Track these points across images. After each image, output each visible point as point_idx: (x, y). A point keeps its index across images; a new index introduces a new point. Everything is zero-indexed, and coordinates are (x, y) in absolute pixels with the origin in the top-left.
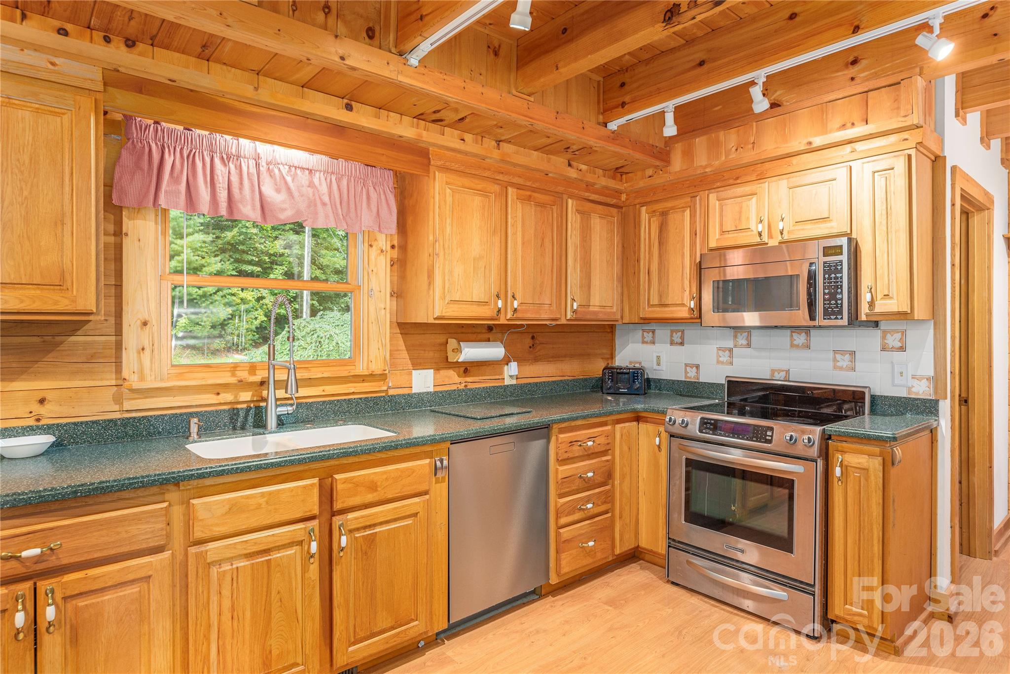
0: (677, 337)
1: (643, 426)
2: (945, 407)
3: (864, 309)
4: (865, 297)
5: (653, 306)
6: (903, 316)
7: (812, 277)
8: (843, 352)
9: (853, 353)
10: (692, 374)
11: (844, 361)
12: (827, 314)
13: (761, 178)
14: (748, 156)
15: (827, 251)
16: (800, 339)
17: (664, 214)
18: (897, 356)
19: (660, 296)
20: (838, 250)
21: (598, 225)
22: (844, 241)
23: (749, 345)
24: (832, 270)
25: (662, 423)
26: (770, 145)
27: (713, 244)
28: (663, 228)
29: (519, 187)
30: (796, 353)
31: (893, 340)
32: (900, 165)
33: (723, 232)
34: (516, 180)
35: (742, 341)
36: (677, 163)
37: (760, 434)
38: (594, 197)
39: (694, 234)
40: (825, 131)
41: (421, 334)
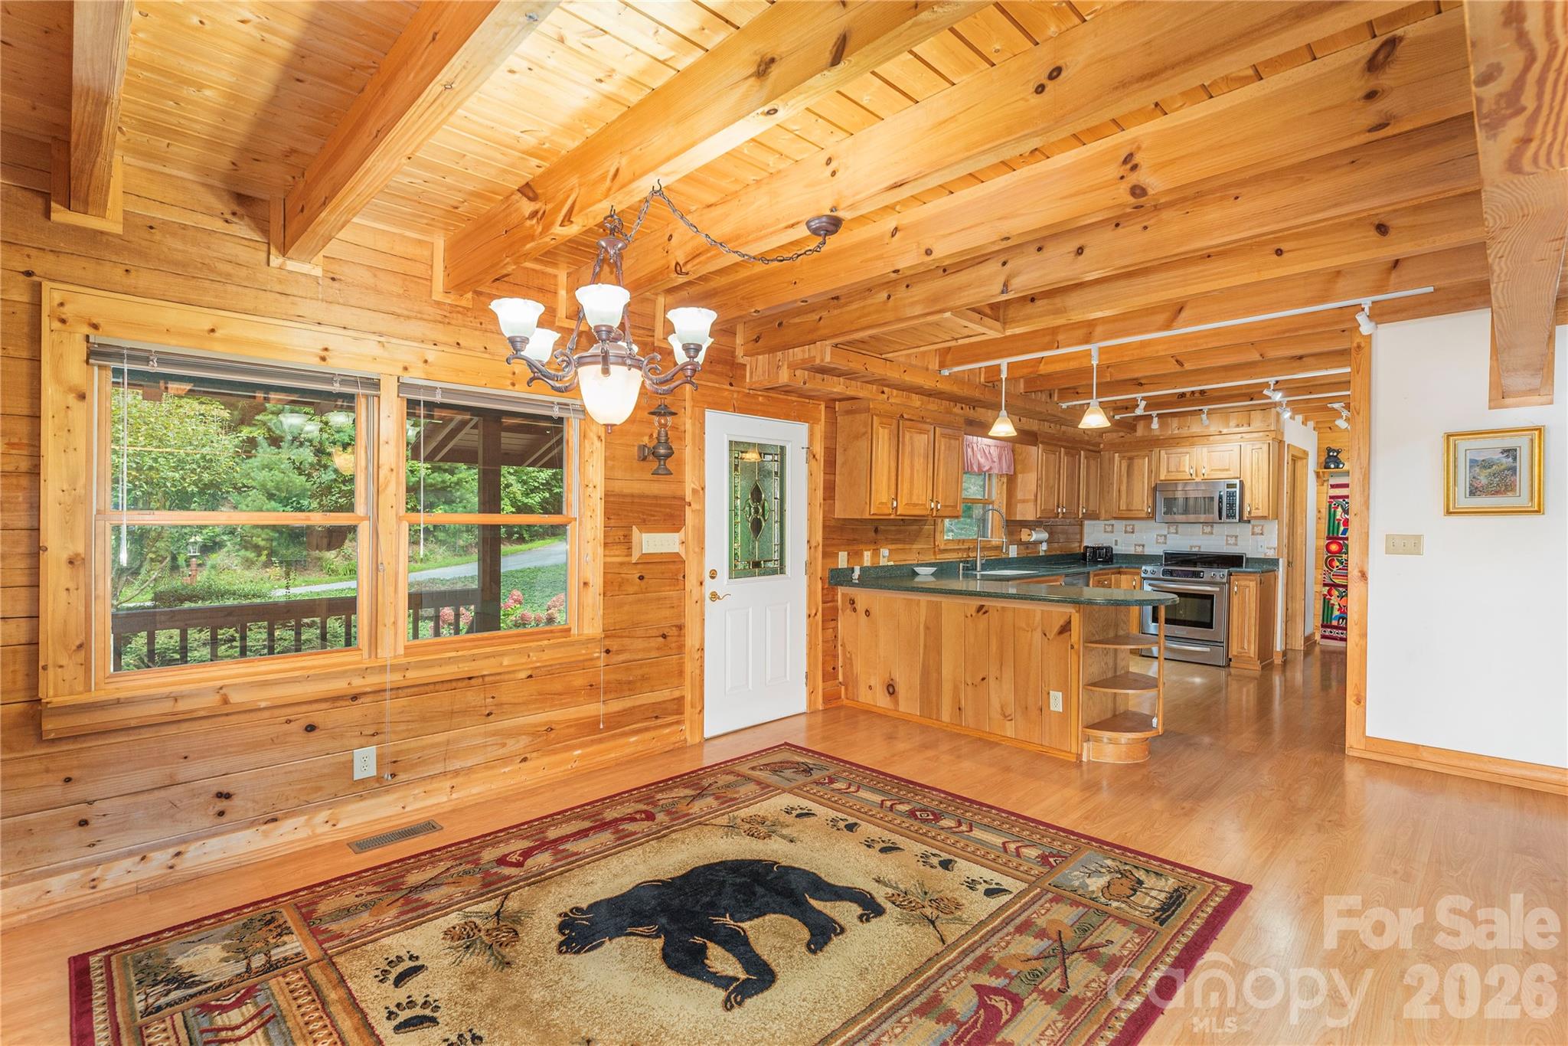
0: (1129, 529)
1: (1123, 577)
2: (1281, 561)
3: (1246, 516)
4: (1247, 509)
5: (1122, 510)
6: (1264, 518)
7: (1221, 497)
8: (1232, 536)
9: (1236, 537)
10: (1139, 550)
11: (1232, 541)
12: (1228, 516)
13: (1192, 445)
14: (1185, 432)
15: (1229, 486)
16: (1208, 529)
17: (1131, 459)
18: (1260, 537)
19: (1128, 506)
20: (1234, 486)
21: (1092, 462)
22: (1237, 481)
23: (1177, 533)
24: (1231, 495)
25: (1138, 574)
26: (1195, 429)
27: (1162, 477)
28: (1129, 468)
29: (1065, 447)
30: (1206, 537)
31: (1258, 530)
32: (1266, 447)
33: (1168, 472)
34: (1064, 444)
35: (1173, 529)
36: (1140, 431)
37: (1196, 574)
38: (1091, 448)
39: (1150, 471)
40: (1228, 426)
41: (1013, 526)
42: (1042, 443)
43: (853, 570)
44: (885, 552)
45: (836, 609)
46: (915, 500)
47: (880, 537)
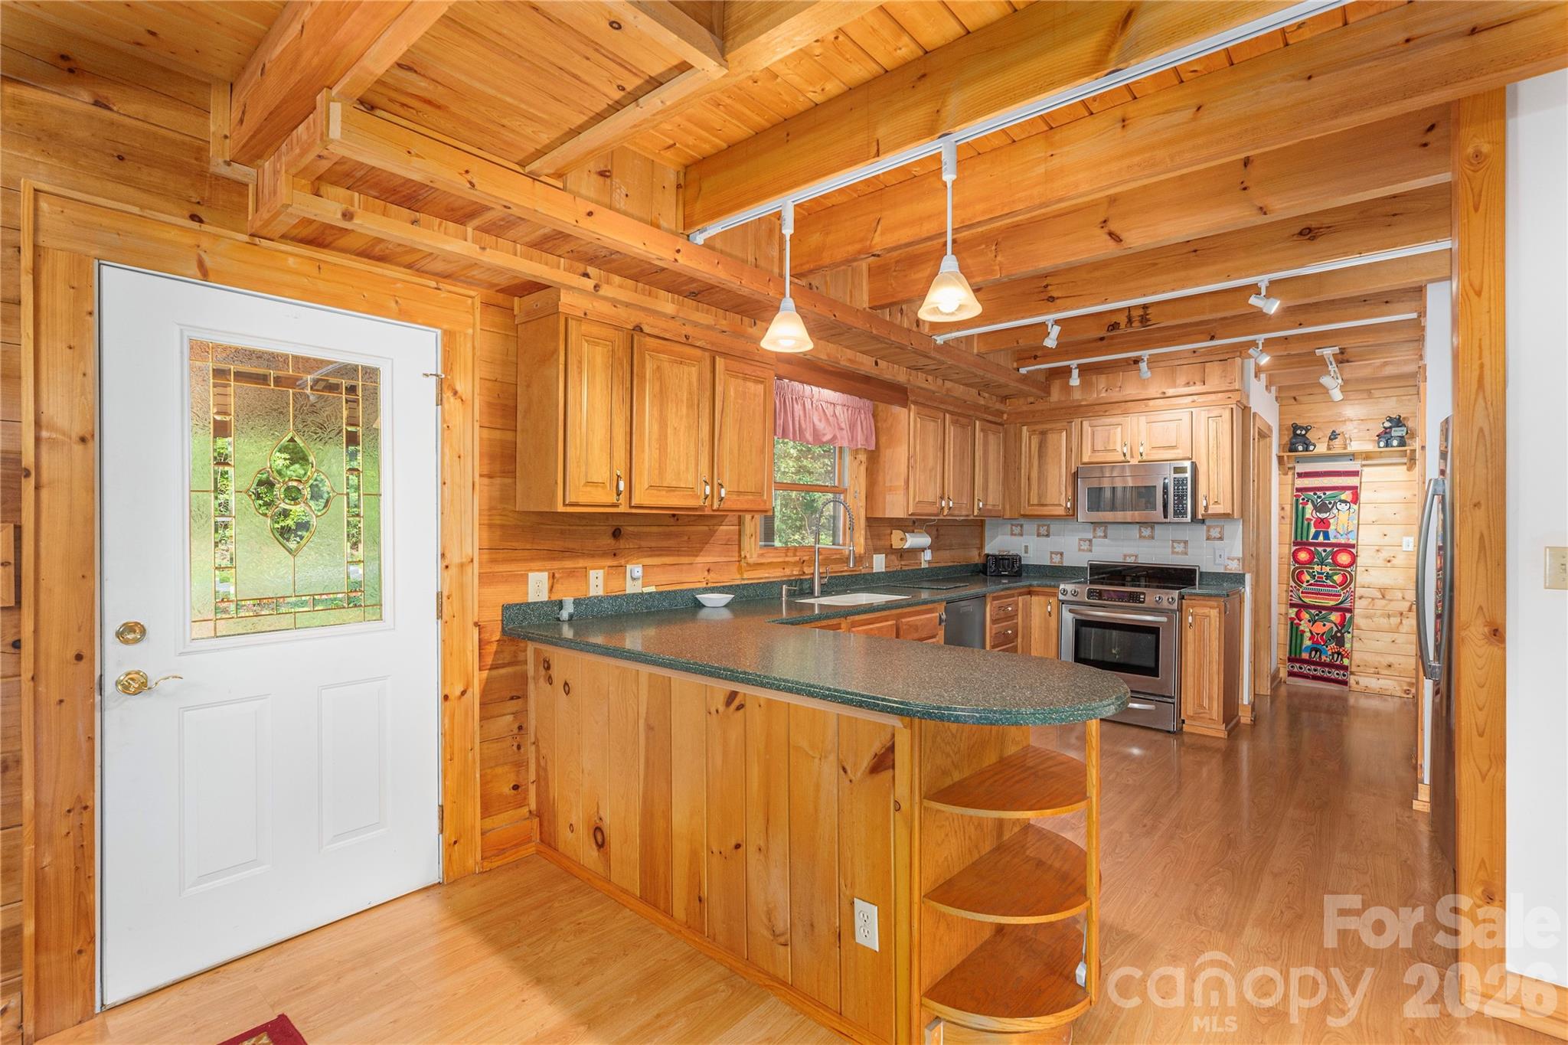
0: (1043, 531)
1: (1035, 599)
2: (1248, 577)
3: (1201, 511)
4: (1202, 503)
5: (1033, 505)
6: (1227, 516)
7: (1165, 487)
8: (1179, 542)
9: (1186, 542)
10: (1056, 560)
11: (1180, 548)
12: (1176, 514)
13: (1125, 413)
14: (1115, 395)
15: (1177, 470)
16: (1147, 532)
17: (1043, 433)
18: (1217, 542)
19: (1040, 498)
20: (1182, 470)
21: (992, 438)
22: (1187, 464)
23: (1105, 537)
24: (1183, 482)
25: (1055, 595)
26: (1131, 391)
27: (1086, 459)
28: (1042, 446)
29: (951, 413)
30: (1146, 542)
31: (1215, 533)
32: (1227, 414)
33: (1094, 451)
34: (951, 408)
35: (1100, 532)
36: (1056, 395)
37: (1134, 597)
38: (990, 418)
39: (1069, 450)
40: (1174, 386)
41: (878, 526)
42: (915, 403)
43: (560, 605)
44: (636, 569)
45: (524, 678)
46: (670, 480)
47: (622, 543)
